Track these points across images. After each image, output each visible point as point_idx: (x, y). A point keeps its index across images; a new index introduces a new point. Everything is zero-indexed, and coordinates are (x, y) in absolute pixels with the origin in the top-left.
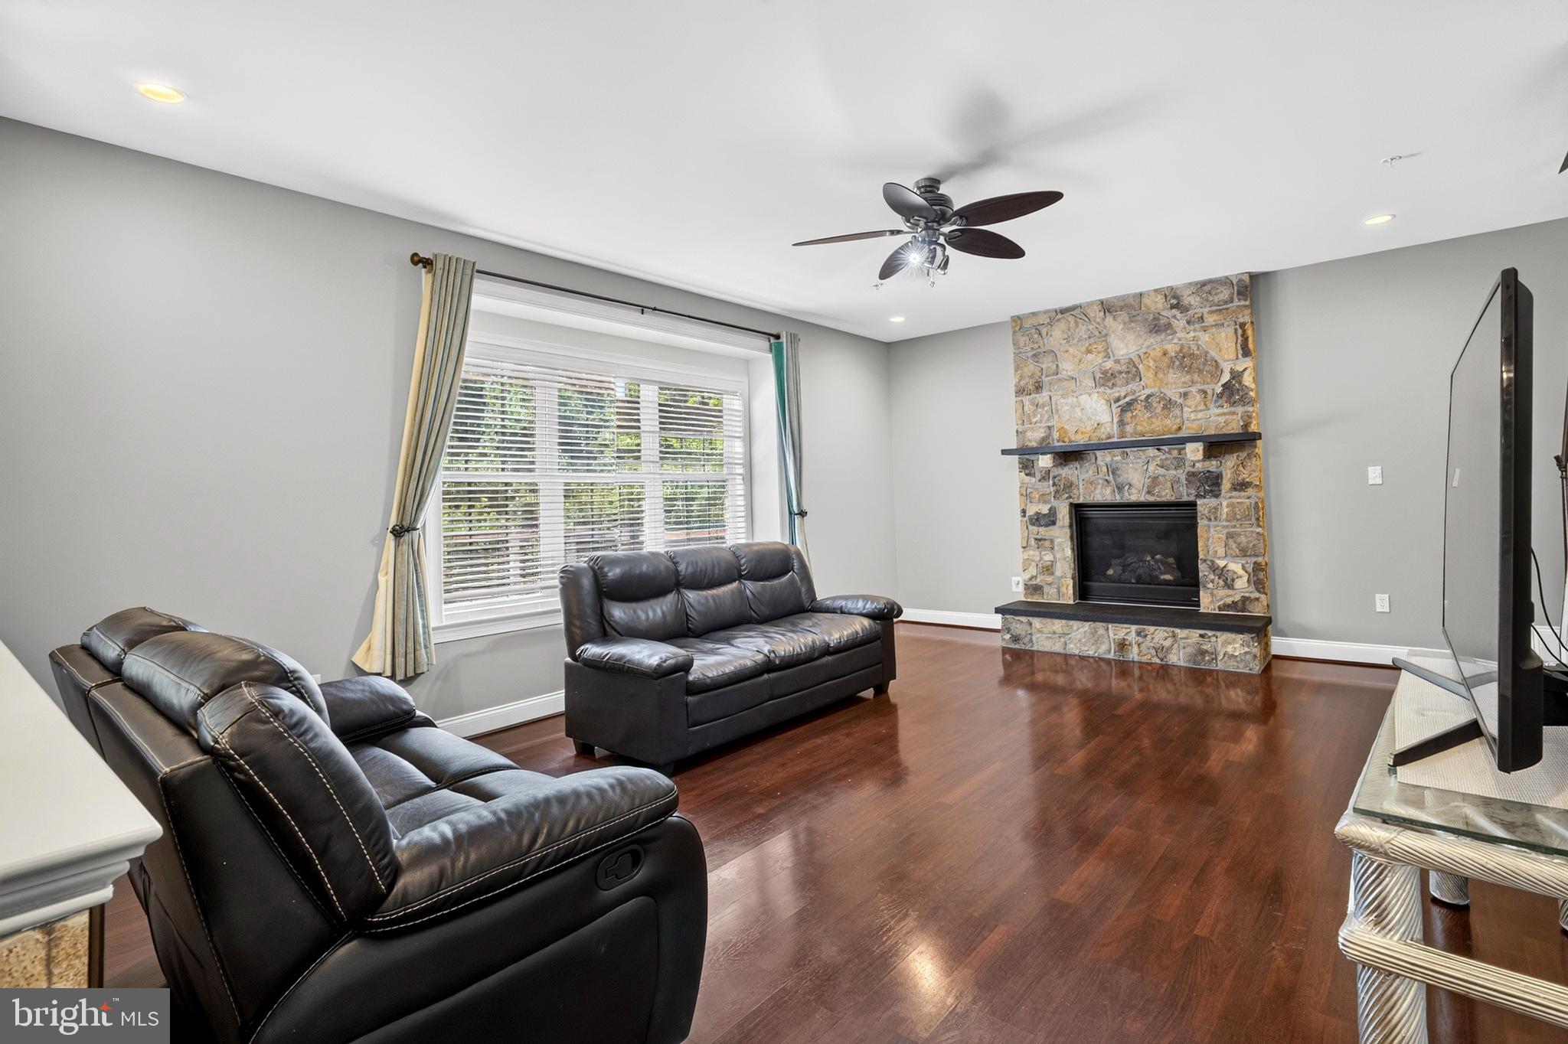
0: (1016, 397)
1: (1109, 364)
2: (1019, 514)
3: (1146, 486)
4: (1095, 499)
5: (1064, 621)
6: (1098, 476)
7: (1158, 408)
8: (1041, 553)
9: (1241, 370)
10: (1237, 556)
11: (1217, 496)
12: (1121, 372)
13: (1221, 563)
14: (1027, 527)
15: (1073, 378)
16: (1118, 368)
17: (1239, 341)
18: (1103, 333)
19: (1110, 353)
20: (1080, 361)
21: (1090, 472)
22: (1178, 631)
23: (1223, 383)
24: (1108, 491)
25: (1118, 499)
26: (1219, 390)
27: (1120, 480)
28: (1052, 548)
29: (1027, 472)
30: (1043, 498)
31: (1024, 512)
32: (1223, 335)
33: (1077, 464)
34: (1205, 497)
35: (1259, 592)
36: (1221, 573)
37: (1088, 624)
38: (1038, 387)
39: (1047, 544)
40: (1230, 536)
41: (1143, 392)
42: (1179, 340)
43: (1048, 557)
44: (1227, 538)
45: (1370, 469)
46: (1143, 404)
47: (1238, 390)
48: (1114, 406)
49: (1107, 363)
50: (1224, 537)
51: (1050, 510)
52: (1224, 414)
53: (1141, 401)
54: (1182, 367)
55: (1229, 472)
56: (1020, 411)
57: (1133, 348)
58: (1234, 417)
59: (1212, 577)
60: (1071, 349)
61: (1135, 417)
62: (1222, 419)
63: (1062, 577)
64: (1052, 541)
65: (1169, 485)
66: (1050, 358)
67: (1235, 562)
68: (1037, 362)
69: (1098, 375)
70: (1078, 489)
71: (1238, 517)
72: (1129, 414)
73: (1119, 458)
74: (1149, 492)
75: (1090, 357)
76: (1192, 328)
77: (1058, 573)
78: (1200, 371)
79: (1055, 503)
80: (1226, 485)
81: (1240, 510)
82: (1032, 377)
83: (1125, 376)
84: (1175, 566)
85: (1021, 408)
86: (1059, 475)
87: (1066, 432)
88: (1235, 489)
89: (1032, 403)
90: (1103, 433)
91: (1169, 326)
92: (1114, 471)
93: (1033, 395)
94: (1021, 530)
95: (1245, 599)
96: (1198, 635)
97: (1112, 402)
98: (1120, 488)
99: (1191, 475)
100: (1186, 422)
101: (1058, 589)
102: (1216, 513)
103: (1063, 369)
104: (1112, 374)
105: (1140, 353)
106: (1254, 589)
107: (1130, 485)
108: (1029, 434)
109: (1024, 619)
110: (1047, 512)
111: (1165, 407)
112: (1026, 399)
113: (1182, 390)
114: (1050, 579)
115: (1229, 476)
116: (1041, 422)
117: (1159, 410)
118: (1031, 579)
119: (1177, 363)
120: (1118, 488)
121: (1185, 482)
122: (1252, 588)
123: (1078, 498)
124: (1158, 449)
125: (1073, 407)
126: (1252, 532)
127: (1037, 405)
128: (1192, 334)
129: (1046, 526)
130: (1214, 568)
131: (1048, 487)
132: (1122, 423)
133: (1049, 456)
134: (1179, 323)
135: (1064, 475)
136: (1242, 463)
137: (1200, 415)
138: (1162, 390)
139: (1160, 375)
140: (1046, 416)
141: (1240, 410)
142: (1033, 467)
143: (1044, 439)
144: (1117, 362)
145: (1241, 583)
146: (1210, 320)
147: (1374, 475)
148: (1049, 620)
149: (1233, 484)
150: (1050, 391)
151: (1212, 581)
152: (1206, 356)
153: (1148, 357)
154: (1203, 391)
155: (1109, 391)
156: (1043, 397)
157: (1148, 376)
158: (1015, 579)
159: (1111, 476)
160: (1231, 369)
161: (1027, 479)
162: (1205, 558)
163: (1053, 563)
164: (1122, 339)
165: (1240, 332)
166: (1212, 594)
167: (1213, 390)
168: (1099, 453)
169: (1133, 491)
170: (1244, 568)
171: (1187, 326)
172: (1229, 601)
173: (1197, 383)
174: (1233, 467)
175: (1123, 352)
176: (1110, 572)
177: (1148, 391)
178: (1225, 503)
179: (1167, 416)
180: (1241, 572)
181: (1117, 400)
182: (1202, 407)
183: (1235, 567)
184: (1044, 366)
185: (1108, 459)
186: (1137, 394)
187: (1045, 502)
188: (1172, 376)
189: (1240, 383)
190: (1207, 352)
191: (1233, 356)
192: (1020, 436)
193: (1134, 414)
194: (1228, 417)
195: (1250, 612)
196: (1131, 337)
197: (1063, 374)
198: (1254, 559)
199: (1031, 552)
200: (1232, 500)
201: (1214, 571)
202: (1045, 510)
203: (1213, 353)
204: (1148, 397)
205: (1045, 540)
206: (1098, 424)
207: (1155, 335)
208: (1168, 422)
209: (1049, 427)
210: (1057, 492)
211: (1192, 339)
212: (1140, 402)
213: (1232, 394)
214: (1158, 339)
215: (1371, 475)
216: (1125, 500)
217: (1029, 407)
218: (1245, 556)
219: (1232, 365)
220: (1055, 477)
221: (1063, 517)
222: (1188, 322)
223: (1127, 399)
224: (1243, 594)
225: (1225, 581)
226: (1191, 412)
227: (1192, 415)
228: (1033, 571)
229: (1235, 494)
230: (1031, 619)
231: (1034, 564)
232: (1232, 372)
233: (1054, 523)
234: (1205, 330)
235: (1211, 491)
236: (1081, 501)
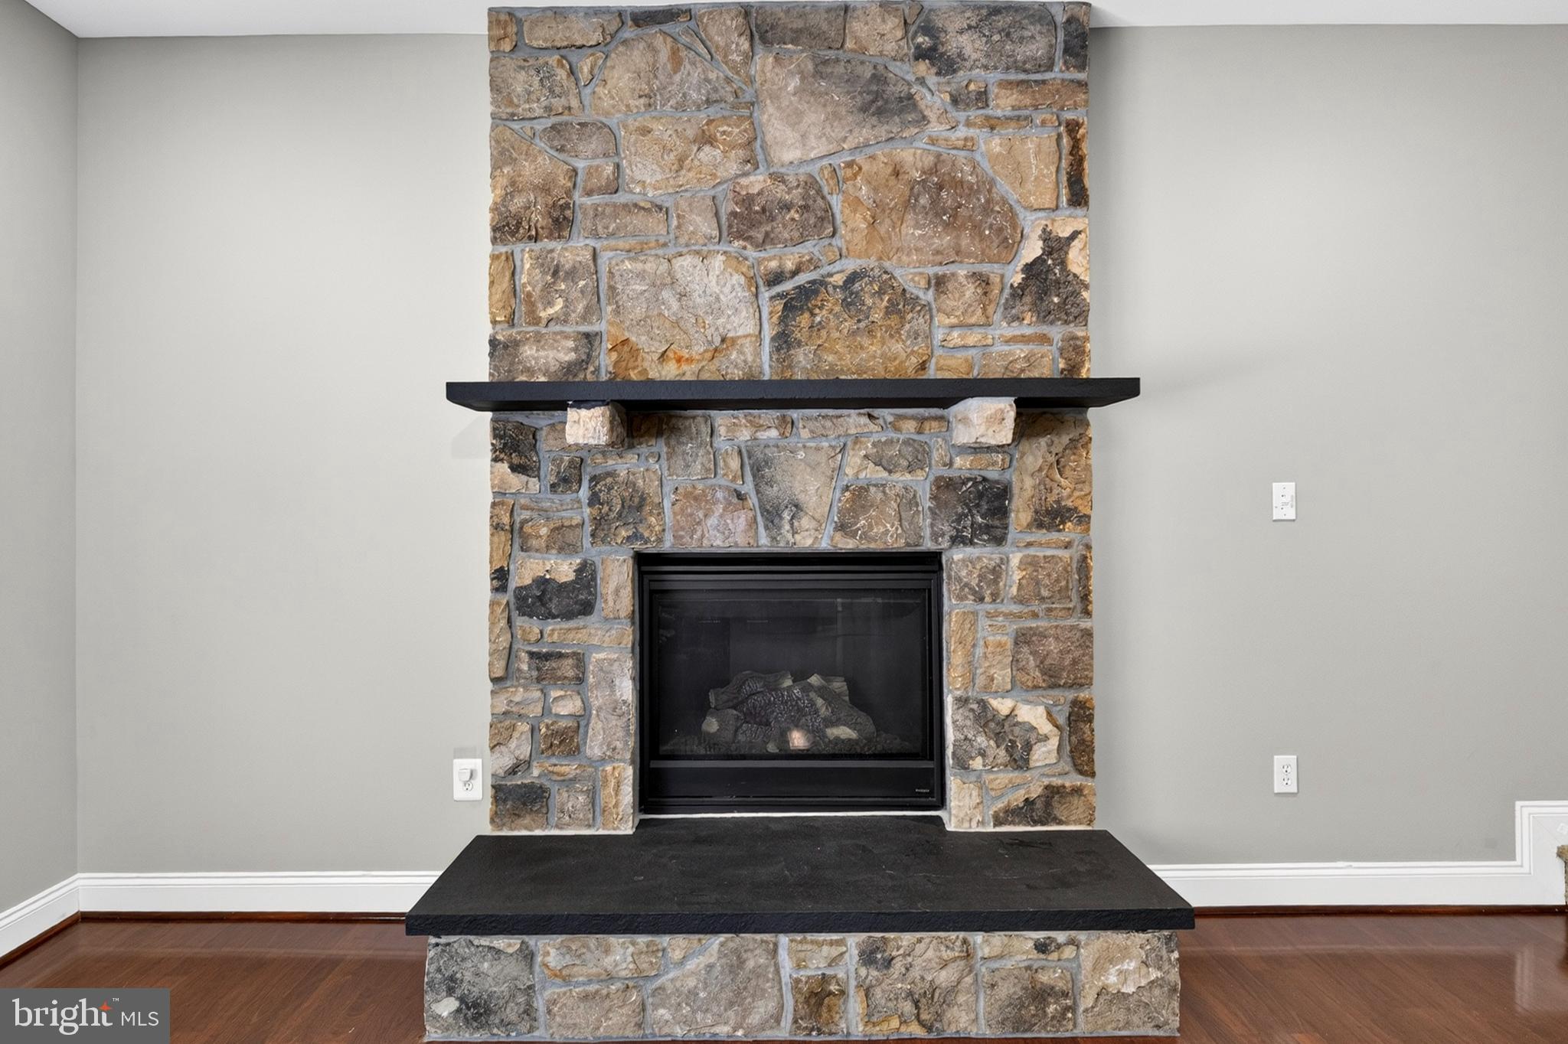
0: (494, 241)
1: (756, 182)
2: (485, 583)
3: (835, 509)
4: (705, 542)
5: (642, 939)
6: (714, 481)
7: (877, 308)
8: (545, 695)
9: (1066, 234)
10: (1036, 687)
11: (999, 541)
12: (787, 207)
13: (1002, 706)
14: (509, 621)
15: (660, 208)
16: (780, 192)
17: (1064, 164)
18: (748, 97)
19: (759, 150)
20: (681, 161)
21: (697, 467)
22: (978, 938)
23: (1029, 260)
24: (741, 520)
25: (764, 543)
26: (1017, 279)
27: (772, 492)
28: (580, 680)
29: (516, 460)
30: (561, 540)
31: (500, 577)
32: (1030, 145)
33: (660, 446)
34: (972, 543)
35: (1081, 773)
36: (999, 727)
37: (716, 942)
38: (561, 222)
39: (567, 668)
40: (1023, 639)
41: (837, 266)
42: (933, 141)
43: (567, 706)
44: (1016, 643)
45: (1277, 487)
46: (840, 296)
47: (1057, 281)
48: (766, 294)
49: (752, 178)
50: (1008, 641)
51: (579, 571)
52: (1024, 339)
53: (835, 287)
54: (936, 209)
55: (1029, 483)
56: (505, 283)
57: (819, 148)
58: (1046, 348)
59: (981, 740)
60: (658, 128)
61: (821, 326)
62: (1020, 351)
63: (603, 760)
64: (580, 660)
65: (891, 509)
66: (594, 145)
67: (1029, 702)
68: (561, 150)
69: (727, 207)
70: (660, 514)
71: (1045, 593)
72: (804, 320)
73: (774, 433)
74: (841, 527)
75: (708, 154)
76: (962, 116)
77: (594, 748)
78: (977, 228)
79: (591, 551)
80: (1020, 514)
81: (1049, 575)
82: (545, 189)
83: (797, 216)
84: (847, 698)
85: (508, 274)
86: (609, 474)
87: (635, 352)
88: (1040, 525)
89: (540, 261)
90: (733, 367)
91: (908, 103)
92: (758, 465)
93: (546, 244)
94: (491, 631)
95: (1053, 793)
96: (1031, 944)
97: (761, 283)
98: (771, 515)
99: (945, 485)
100: (938, 352)
101: (592, 795)
102: (996, 582)
103: (633, 180)
104: (764, 210)
105: (839, 161)
106: (1068, 767)
107: (796, 506)
108: (528, 351)
109: (507, 942)
110: (571, 576)
111: (891, 310)
112: (525, 255)
113: (931, 271)
114: (569, 768)
115: (1029, 492)
116: (563, 319)
117: (877, 316)
118: (513, 771)
119: (924, 200)
120: (765, 511)
121: (929, 504)
122: (1066, 765)
123: (660, 540)
124: (870, 416)
125: (657, 285)
126: (1072, 628)
127: (555, 273)
128: (962, 132)
129: (568, 615)
130: (984, 717)
131: (576, 506)
132: (784, 341)
133: (598, 411)
134: (933, 98)
135: (623, 473)
136: (1058, 462)
137: (973, 338)
138: (887, 264)
139: (884, 228)
140: (580, 307)
141: (1057, 332)
142: (534, 447)
143: (570, 368)
144: (778, 178)
145: (1044, 754)
146: (1003, 103)
147: (1283, 498)
148: (592, 940)
149: (1036, 512)
150: (596, 236)
151: (983, 754)
152: (989, 191)
153: (855, 176)
154: (981, 275)
155: (752, 253)
156: (573, 250)
157: (852, 224)
158: (462, 766)
159: (749, 477)
160: (1044, 231)
161: (516, 481)
162: (965, 696)
163: (581, 720)
164: (794, 118)
165: (1065, 141)
166: (981, 786)
167: (1002, 276)
168: (722, 419)
169: (805, 522)
170: (1050, 716)
171: (949, 108)
172: (1017, 798)
173: (969, 255)
174: (1040, 470)
175: (791, 155)
176: (711, 725)
177: (851, 265)
178: (1015, 559)
179: (895, 333)
180: (1046, 727)
181: (775, 278)
182: (977, 317)
183: (1032, 715)
184: (580, 165)
185: (744, 435)
186: (823, 271)
187: (566, 548)
188: (911, 231)
189: (1063, 263)
190: (992, 183)
191: (1048, 201)
192: (499, 352)
193: (818, 319)
194: (1031, 346)
195: (1060, 823)
196: (814, 117)
197: (632, 194)
198: (1071, 695)
199: (519, 695)
200: (1032, 551)
201: (985, 725)
202: (564, 570)
203: (1005, 188)
204: (853, 278)
205: (560, 656)
206: (723, 340)
207: (874, 120)
208: (897, 347)
209: (587, 335)
210: (599, 522)
211: (961, 143)
212: (830, 289)
213: (1043, 294)
214: (882, 131)
215: (1277, 501)
216: (781, 547)
217: (529, 274)
218: (1054, 686)
219: (1048, 223)
220: (595, 479)
221: (617, 592)
222: (955, 101)
223: (802, 279)
224: (1046, 781)
225: (1011, 749)
226: (953, 327)
227: (955, 334)
228: (520, 746)
229: (1041, 535)
230: (532, 940)
231: (524, 727)
232: (1047, 237)
233: (587, 608)
234: (992, 124)
235: (987, 529)
236: (668, 546)
